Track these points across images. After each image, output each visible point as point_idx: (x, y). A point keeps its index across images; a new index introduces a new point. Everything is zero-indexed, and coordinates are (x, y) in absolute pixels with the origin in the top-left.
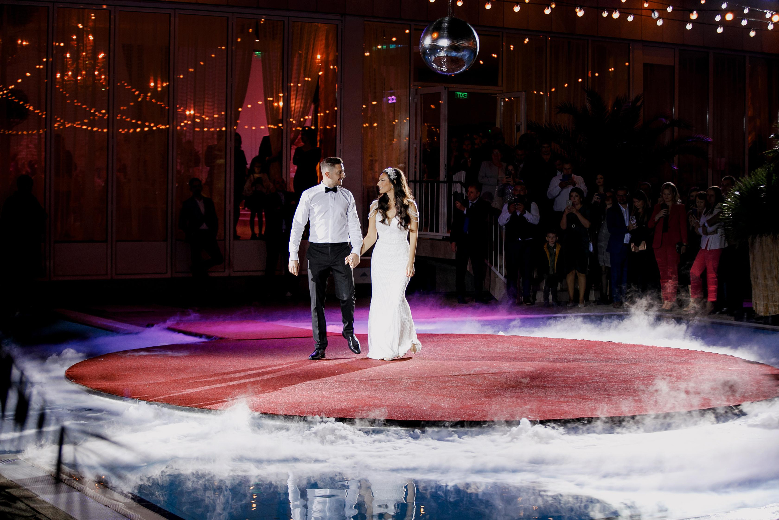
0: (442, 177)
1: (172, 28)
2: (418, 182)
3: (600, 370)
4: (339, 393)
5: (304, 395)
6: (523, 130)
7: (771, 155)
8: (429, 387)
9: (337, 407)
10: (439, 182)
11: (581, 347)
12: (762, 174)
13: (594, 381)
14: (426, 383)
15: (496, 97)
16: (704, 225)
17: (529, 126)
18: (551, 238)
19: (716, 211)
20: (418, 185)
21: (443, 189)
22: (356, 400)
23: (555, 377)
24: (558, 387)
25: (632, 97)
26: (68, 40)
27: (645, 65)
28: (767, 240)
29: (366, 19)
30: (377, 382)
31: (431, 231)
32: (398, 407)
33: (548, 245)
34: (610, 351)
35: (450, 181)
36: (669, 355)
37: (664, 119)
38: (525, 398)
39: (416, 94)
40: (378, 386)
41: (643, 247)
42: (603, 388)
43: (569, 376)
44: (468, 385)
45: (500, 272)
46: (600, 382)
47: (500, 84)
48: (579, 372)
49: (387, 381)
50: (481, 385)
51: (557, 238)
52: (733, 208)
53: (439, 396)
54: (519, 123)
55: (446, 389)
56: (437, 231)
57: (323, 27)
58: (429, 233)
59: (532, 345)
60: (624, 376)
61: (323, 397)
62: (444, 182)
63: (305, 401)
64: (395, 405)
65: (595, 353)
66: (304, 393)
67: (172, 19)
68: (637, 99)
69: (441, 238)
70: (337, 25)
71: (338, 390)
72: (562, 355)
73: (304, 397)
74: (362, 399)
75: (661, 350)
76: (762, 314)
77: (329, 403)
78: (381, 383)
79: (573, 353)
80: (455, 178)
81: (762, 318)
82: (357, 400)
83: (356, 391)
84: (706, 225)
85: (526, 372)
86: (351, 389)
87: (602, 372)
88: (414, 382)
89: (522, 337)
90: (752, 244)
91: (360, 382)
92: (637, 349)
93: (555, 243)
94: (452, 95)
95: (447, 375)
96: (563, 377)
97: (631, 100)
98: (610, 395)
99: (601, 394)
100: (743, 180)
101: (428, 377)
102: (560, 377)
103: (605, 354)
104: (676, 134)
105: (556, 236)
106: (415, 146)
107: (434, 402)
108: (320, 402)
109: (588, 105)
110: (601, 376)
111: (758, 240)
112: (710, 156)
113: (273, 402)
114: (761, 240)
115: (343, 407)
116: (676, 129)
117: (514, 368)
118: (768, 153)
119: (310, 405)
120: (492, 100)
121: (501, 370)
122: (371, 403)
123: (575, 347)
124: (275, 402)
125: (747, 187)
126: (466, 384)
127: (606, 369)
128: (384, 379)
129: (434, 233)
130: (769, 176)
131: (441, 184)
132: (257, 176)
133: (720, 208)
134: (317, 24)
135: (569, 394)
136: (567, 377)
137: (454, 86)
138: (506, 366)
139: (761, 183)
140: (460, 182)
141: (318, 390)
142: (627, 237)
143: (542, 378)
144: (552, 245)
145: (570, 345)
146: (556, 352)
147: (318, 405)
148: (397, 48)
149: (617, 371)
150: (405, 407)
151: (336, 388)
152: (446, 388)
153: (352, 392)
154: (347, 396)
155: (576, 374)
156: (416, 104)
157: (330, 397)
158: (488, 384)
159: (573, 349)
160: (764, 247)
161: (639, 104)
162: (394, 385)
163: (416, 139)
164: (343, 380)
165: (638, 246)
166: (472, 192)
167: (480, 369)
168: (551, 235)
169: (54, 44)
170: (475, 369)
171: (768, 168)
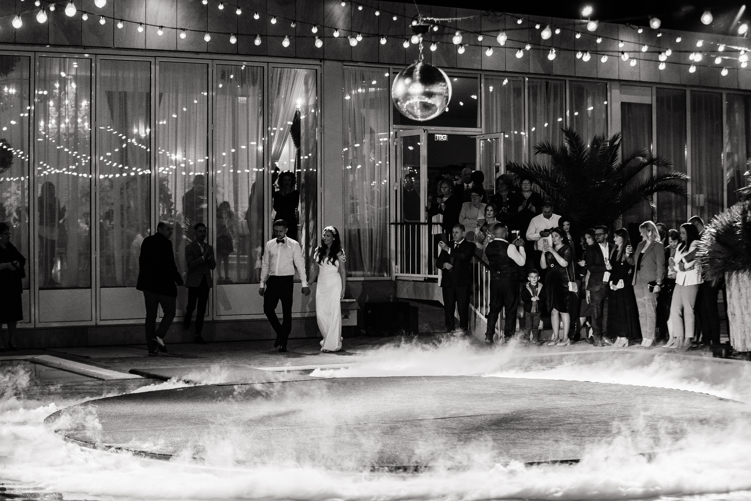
0: (423, 219)
1: (153, 76)
2: (399, 224)
3: (575, 411)
6: (502, 171)
7: (746, 192)
10: (419, 224)
11: (558, 387)
12: (737, 211)
13: (568, 422)
14: (401, 427)
15: (475, 138)
16: (681, 261)
17: (508, 167)
18: (533, 278)
19: (692, 249)
20: (399, 226)
21: (424, 230)
23: (529, 419)
24: (532, 429)
25: (610, 136)
26: (51, 89)
27: (623, 104)
28: (744, 276)
29: (345, 64)
31: (413, 272)
33: (530, 285)
34: (587, 390)
35: (430, 224)
36: (645, 395)
37: (641, 158)
38: (498, 442)
39: (396, 137)
40: (353, 431)
41: (621, 285)
42: (576, 430)
43: (543, 417)
44: (443, 428)
45: (481, 312)
46: (574, 424)
47: (479, 126)
48: (554, 413)
50: (455, 429)
51: (539, 277)
52: (709, 245)
54: (498, 164)
56: (419, 272)
57: (302, 73)
58: (411, 275)
59: (509, 386)
60: (599, 417)
62: (424, 224)
65: (572, 393)
67: (153, 67)
68: (615, 138)
69: (422, 279)
70: (316, 70)
71: (313, 436)
72: (539, 396)
75: (637, 390)
76: (740, 350)
79: (549, 394)
80: (434, 219)
81: (740, 353)
84: (684, 261)
85: (501, 414)
87: (577, 413)
89: (500, 378)
90: (729, 281)
91: (336, 427)
92: (613, 388)
93: (537, 283)
94: (431, 137)
96: (538, 419)
97: (609, 139)
98: (583, 436)
99: (575, 436)
100: (718, 217)
101: (403, 421)
102: (534, 419)
103: (581, 394)
104: (655, 172)
105: (539, 276)
106: (395, 188)
107: (408, 447)
109: (566, 144)
110: (576, 417)
111: (734, 276)
112: (689, 192)
114: (737, 277)
116: (655, 167)
117: (490, 411)
118: (743, 190)
120: (471, 141)
121: (476, 413)
123: (552, 388)
125: (722, 225)
126: (441, 428)
127: (581, 410)
128: (360, 424)
129: (416, 275)
130: (744, 213)
131: (421, 226)
133: (697, 245)
134: (296, 69)
135: (543, 436)
136: (542, 419)
137: (433, 128)
138: (482, 409)
139: (736, 220)
140: (440, 224)
141: (293, 436)
142: (607, 276)
143: (517, 420)
144: (533, 284)
145: (547, 385)
146: (533, 393)
148: (376, 92)
149: (591, 412)
152: (420, 432)
155: (552, 415)
156: (396, 146)
157: (305, 443)
158: (462, 427)
159: (549, 389)
160: (741, 283)
161: (617, 143)
163: (396, 181)
164: (319, 425)
165: (616, 285)
166: (457, 232)
167: (456, 412)
168: (533, 275)
169: (36, 92)
170: (451, 412)
171: (743, 205)
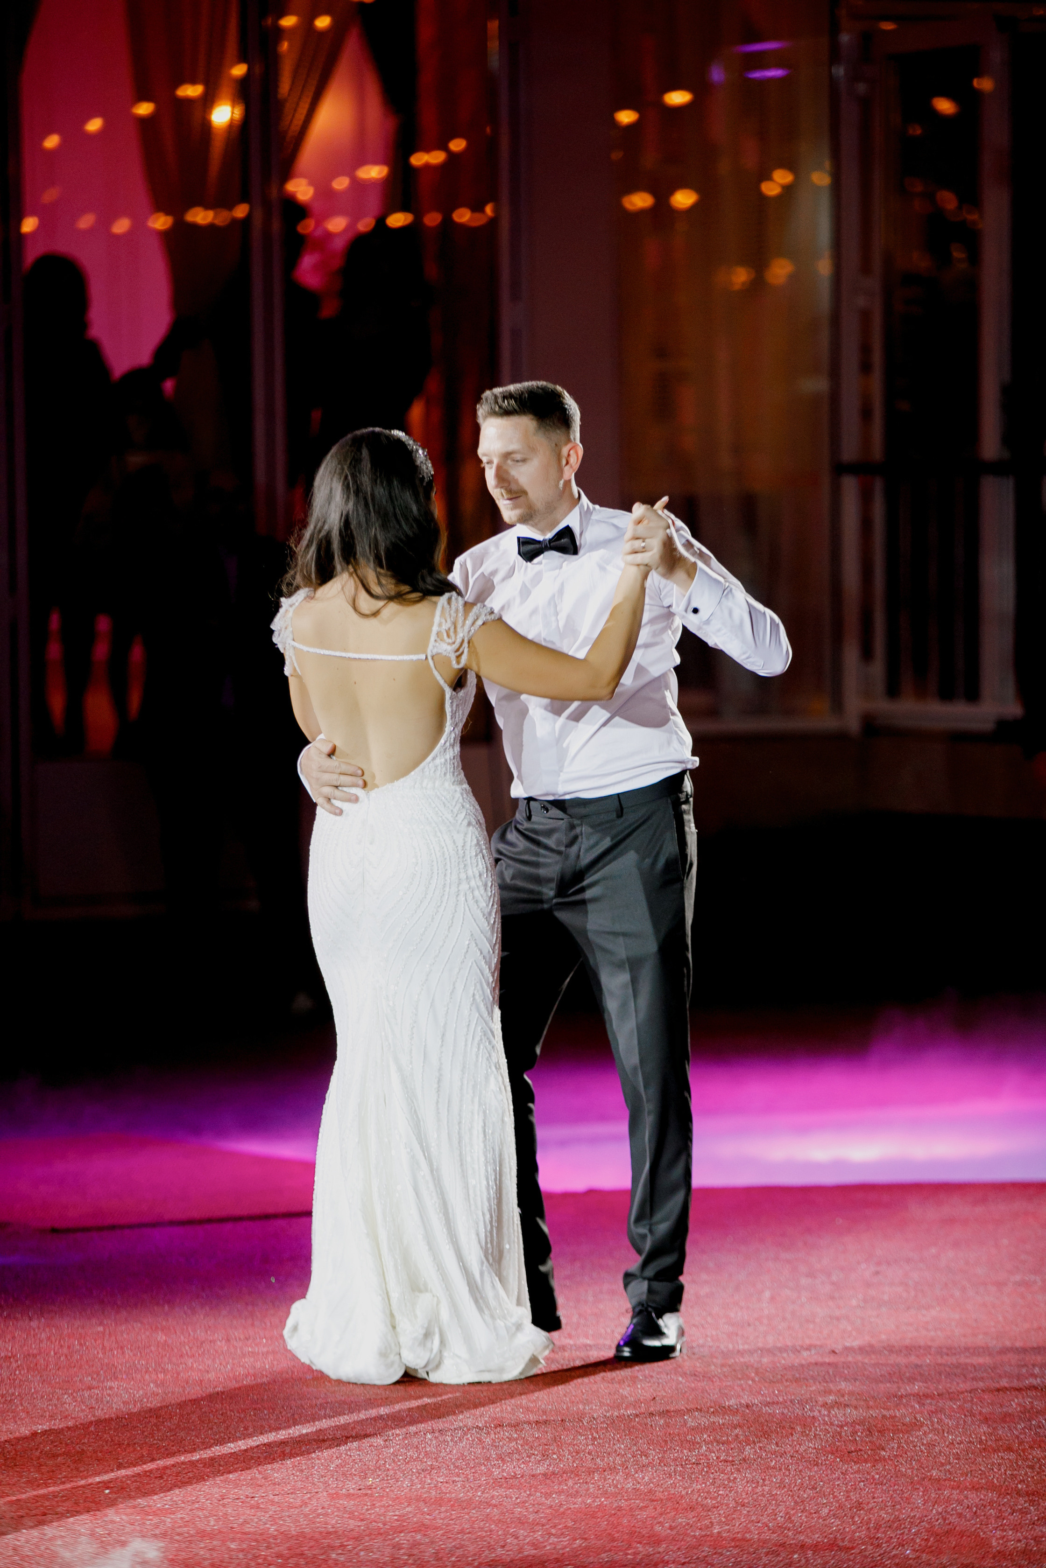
4: (508, 1481)
5: (349, 1496)
8: (931, 1445)
9: (500, 1551)
14: (915, 1425)
20: (878, 482)
22: (590, 1514)
30: (691, 1423)
32: (783, 1545)
40: (693, 1445)
49: (736, 1419)
53: (975, 1488)
55: (1012, 1456)
61: (439, 1502)
62: (997, 469)
63: (352, 1523)
64: (766, 1536)
66: (351, 1486)
69: (988, 726)
71: (509, 1468)
73: (350, 1504)
74: (620, 1509)
77: (462, 1532)
78: (706, 1429)
82: (593, 1516)
83: (590, 1472)
86: (568, 1461)
88: (861, 1423)
91: (612, 1422)
95: (1015, 1384)
101: (926, 1396)
107: (953, 1519)
108: (422, 1528)
113: (203, 1534)
115: (529, 1551)
119: (377, 1543)
122: (658, 1528)
124: (211, 1536)
128: (725, 1410)
129: (959, 707)
131: (985, 478)
132: (136, 460)
141: (415, 1467)
147: (415, 1544)
150: (816, 1548)
151: (500, 1457)
152: (1009, 1449)
153: (575, 1472)
154: (547, 1495)
157: (470, 1502)
162: (766, 1435)
164: (532, 1417)
